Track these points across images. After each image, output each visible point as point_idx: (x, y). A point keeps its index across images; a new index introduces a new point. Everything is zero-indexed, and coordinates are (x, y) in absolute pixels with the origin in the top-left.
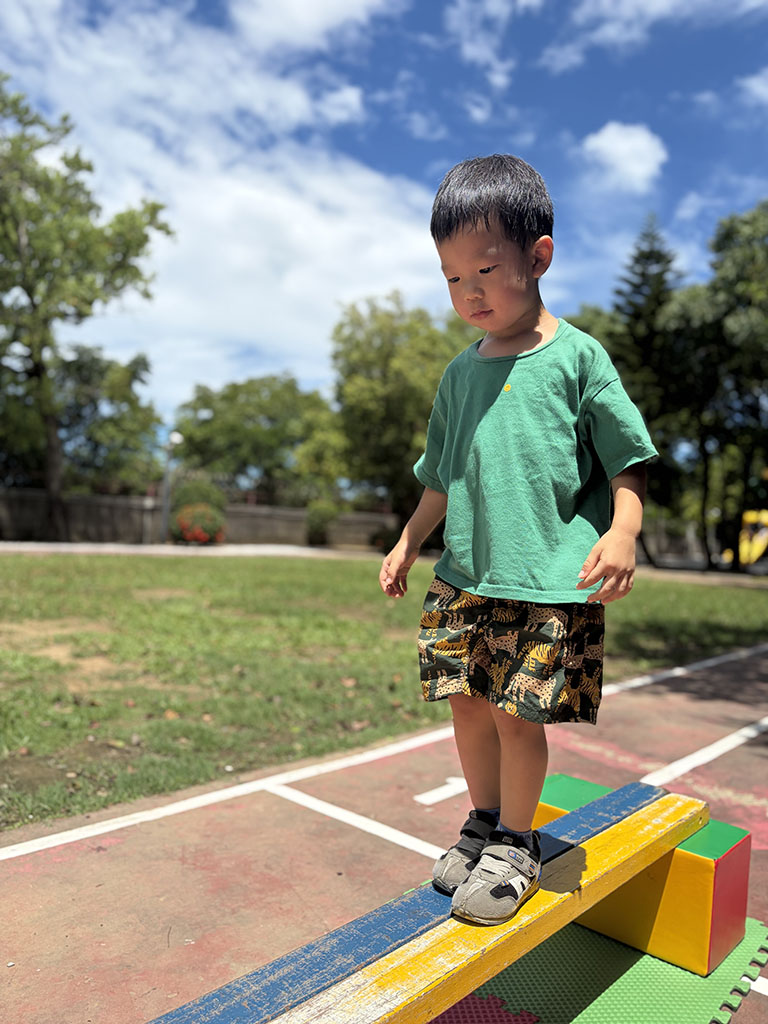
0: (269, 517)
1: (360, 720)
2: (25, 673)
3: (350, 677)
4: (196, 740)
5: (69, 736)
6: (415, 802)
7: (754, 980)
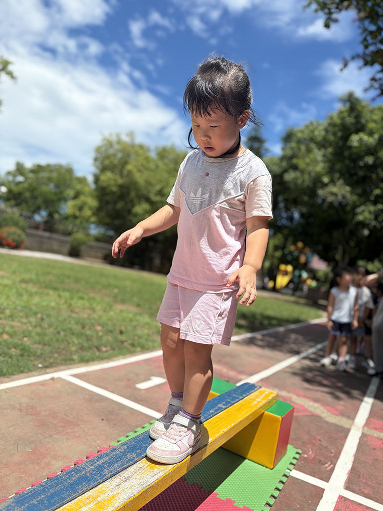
0: (49, 238)
1: (106, 347)
3: (99, 325)
4: (21, 350)
6: (136, 388)
7: (291, 471)
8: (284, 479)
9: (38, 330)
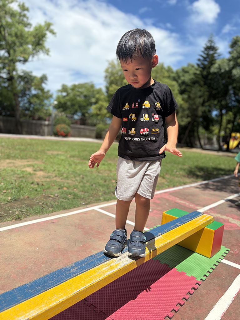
0: (84, 129)
2: (21, 175)
3: (114, 180)
4: (73, 196)
5: (38, 193)
7: (222, 260)
8: (217, 264)
9: (81, 184)
